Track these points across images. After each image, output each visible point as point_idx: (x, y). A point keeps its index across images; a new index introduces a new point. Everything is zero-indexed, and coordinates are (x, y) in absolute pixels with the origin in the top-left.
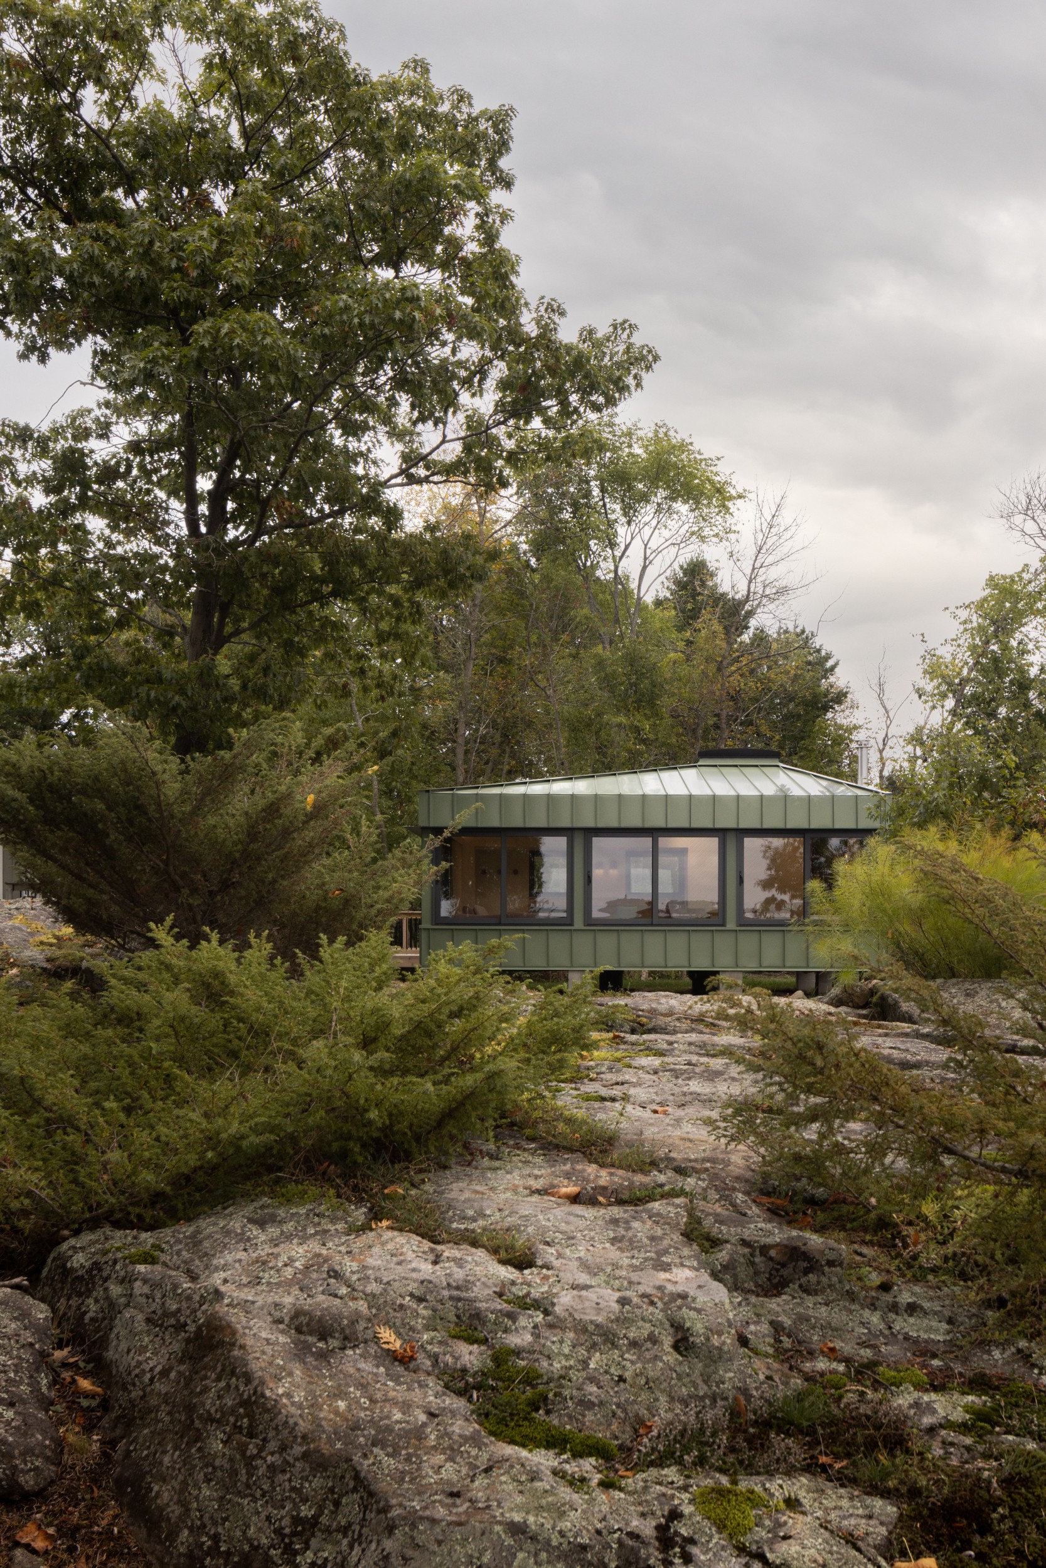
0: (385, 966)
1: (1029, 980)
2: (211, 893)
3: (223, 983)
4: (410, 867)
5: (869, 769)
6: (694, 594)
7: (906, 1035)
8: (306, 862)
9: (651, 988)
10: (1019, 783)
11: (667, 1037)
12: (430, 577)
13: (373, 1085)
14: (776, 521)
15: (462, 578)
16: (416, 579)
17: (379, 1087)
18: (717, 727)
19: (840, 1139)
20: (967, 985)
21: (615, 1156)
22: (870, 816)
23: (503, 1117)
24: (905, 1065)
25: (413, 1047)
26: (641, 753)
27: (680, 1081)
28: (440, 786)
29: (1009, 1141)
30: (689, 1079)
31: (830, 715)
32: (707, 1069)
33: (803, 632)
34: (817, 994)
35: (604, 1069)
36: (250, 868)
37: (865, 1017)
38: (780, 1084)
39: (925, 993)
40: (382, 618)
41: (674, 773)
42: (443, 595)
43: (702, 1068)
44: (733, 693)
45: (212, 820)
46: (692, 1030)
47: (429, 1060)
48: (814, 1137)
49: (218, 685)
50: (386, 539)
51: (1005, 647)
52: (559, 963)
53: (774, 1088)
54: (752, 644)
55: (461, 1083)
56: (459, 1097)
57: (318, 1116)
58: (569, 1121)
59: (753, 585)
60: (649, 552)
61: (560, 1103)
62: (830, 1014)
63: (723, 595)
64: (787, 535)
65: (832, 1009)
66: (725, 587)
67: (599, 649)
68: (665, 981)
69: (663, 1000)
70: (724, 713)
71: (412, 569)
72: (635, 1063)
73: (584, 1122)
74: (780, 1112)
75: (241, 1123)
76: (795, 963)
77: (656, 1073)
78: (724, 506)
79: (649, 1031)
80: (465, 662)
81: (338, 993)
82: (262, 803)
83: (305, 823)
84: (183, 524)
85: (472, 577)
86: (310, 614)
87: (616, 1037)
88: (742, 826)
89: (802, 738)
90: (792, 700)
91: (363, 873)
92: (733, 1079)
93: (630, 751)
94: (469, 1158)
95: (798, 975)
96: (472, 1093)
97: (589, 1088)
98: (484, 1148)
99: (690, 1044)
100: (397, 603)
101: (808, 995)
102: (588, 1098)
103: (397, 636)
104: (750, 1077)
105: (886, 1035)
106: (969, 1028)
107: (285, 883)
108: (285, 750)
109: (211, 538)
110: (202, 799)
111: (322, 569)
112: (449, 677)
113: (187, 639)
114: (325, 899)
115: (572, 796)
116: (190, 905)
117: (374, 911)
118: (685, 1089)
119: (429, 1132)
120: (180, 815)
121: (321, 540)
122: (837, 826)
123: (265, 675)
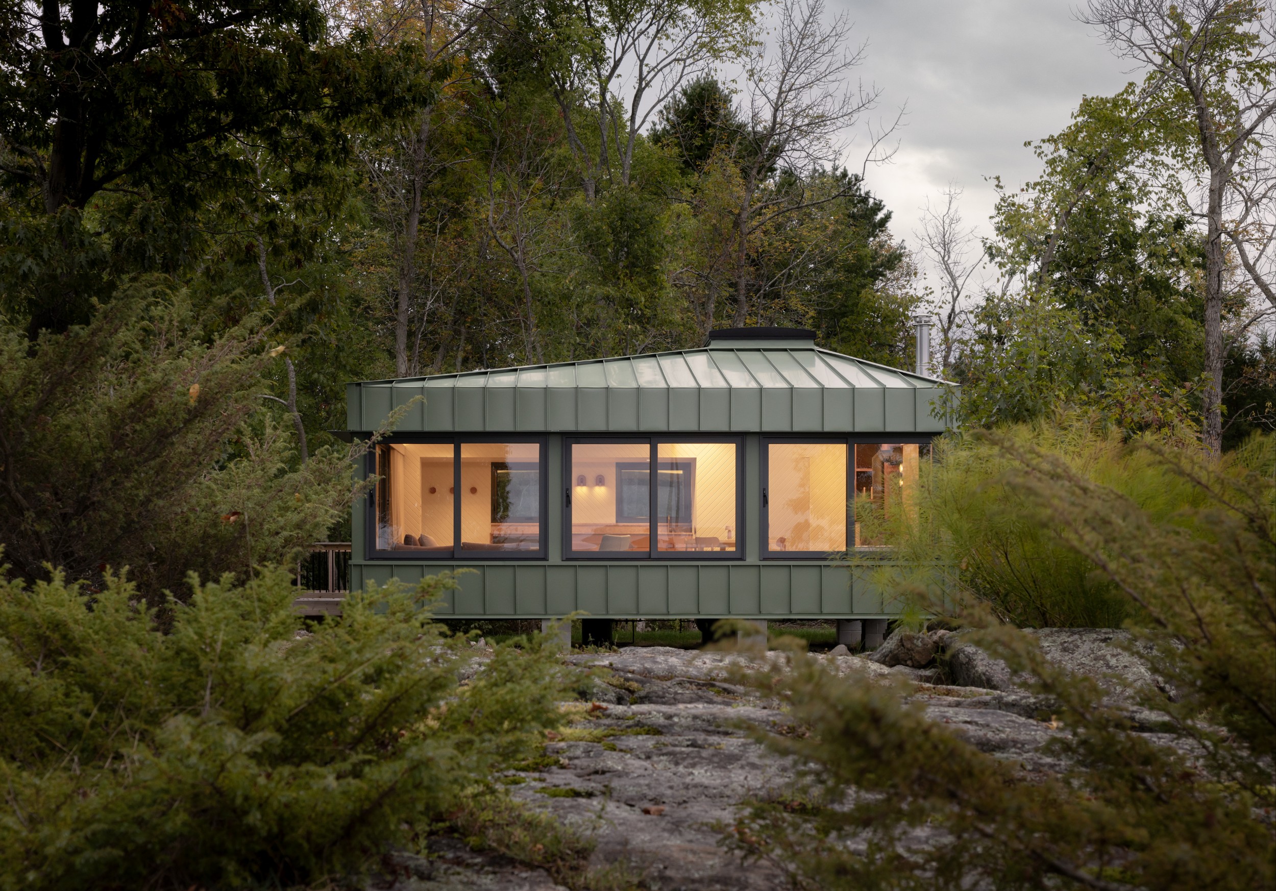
0: (283, 614)
1: (1160, 630)
2: (65, 517)
3: (64, 637)
4: (327, 481)
5: (931, 355)
6: (704, 127)
7: (985, 704)
8: (189, 475)
9: (648, 641)
10: (1125, 371)
11: (664, 708)
12: (360, 101)
13: (254, 778)
14: (810, 29)
15: (401, 102)
16: (342, 104)
17: (262, 780)
18: (734, 300)
19: (900, 850)
20: (1064, 637)
21: (590, 875)
22: (934, 413)
23: (439, 818)
24: (986, 746)
25: (314, 724)
26: (635, 335)
27: (681, 769)
28: (375, 379)
29: (1140, 855)
30: (693, 765)
31: (879, 284)
32: (718, 753)
33: (845, 175)
34: (863, 649)
35: (578, 752)
36: (115, 483)
37: (928, 679)
38: (818, 774)
39: (1019, 647)
40: (298, 157)
41: (679, 360)
42: (375, 127)
43: (711, 751)
44: (754, 255)
45: (65, 418)
46: (699, 699)
47: (336, 742)
48: (863, 847)
49: (82, 243)
50: (302, 51)
51: (1103, 194)
52: (528, 609)
53: (809, 779)
54: (779, 191)
55: (376, 776)
56: (374, 795)
57: (178, 820)
58: (530, 825)
59: (779, 114)
60: (645, 70)
61: (517, 800)
62: (882, 675)
63: (742, 126)
64: (825, 48)
65: (886, 670)
66: (744, 116)
67: (578, 199)
68: (667, 632)
69: (660, 659)
70: (743, 283)
71: (336, 90)
72: (620, 744)
73: (550, 826)
74: (816, 811)
75: (74, 831)
76: (835, 608)
77: (648, 757)
78: (742, 10)
79: (642, 700)
80: (408, 216)
81: (214, 649)
82: (131, 396)
83: (187, 422)
84: (39, 33)
85: (414, 100)
86: (205, 151)
87: (596, 708)
88: (767, 428)
89: (844, 315)
90: (829, 264)
91: (265, 490)
92: (753, 766)
93: (618, 332)
94: (389, 878)
95: (839, 623)
96: (392, 789)
97: (559, 778)
98: (412, 864)
99: (695, 717)
100: (316, 135)
101: (853, 650)
102: (555, 793)
103: (318, 180)
104: (774, 764)
105: (958, 704)
106: (1081, 697)
107: (161, 503)
108: (164, 326)
109: (75, 52)
110: (51, 391)
111: (220, 92)
112: (387, 236)
113: (46, 185)
114: (215, 525)
115: (546, 389)
116: (36, 533)
117: (279, 541)
118: (688, 780)
119: (334, 843)
120: (22, 412)
121: (217, 55)
122: (889, 429)
123: (143, 231)
